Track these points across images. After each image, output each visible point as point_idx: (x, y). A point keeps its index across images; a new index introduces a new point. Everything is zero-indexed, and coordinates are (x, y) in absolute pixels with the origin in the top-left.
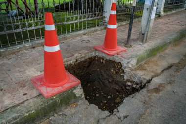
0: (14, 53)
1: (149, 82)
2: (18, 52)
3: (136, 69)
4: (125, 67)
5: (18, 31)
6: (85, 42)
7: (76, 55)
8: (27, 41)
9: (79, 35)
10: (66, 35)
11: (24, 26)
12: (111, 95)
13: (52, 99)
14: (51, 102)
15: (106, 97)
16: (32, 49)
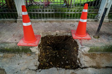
0: (36, 22)
1: (85, 68)
2: (38, 22)
3: (86, 55)
4: (80, 50)
5: (40, 13)
6: (72, 26)
7: (57, 32)
8: (44, 18)
9: (73, 21)
10: (65, 20)
11: (43, 11)
12: (69, 62)
13: (18, 47)
14: (17, 48)
15: (66, 61)
16: (44, 23)
